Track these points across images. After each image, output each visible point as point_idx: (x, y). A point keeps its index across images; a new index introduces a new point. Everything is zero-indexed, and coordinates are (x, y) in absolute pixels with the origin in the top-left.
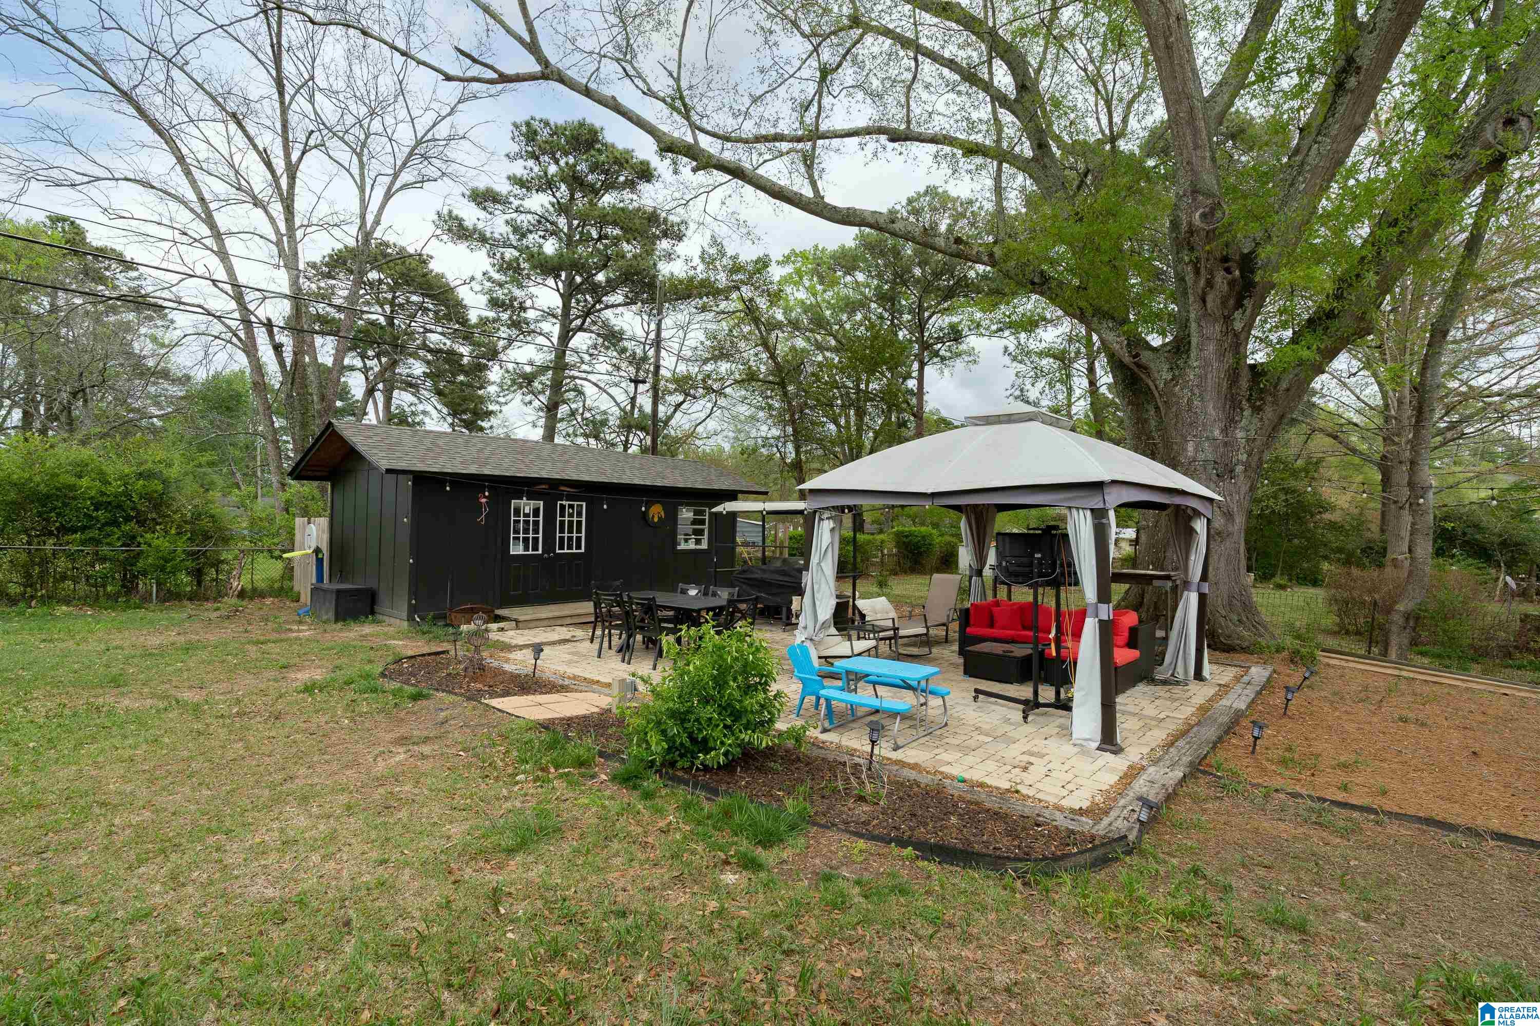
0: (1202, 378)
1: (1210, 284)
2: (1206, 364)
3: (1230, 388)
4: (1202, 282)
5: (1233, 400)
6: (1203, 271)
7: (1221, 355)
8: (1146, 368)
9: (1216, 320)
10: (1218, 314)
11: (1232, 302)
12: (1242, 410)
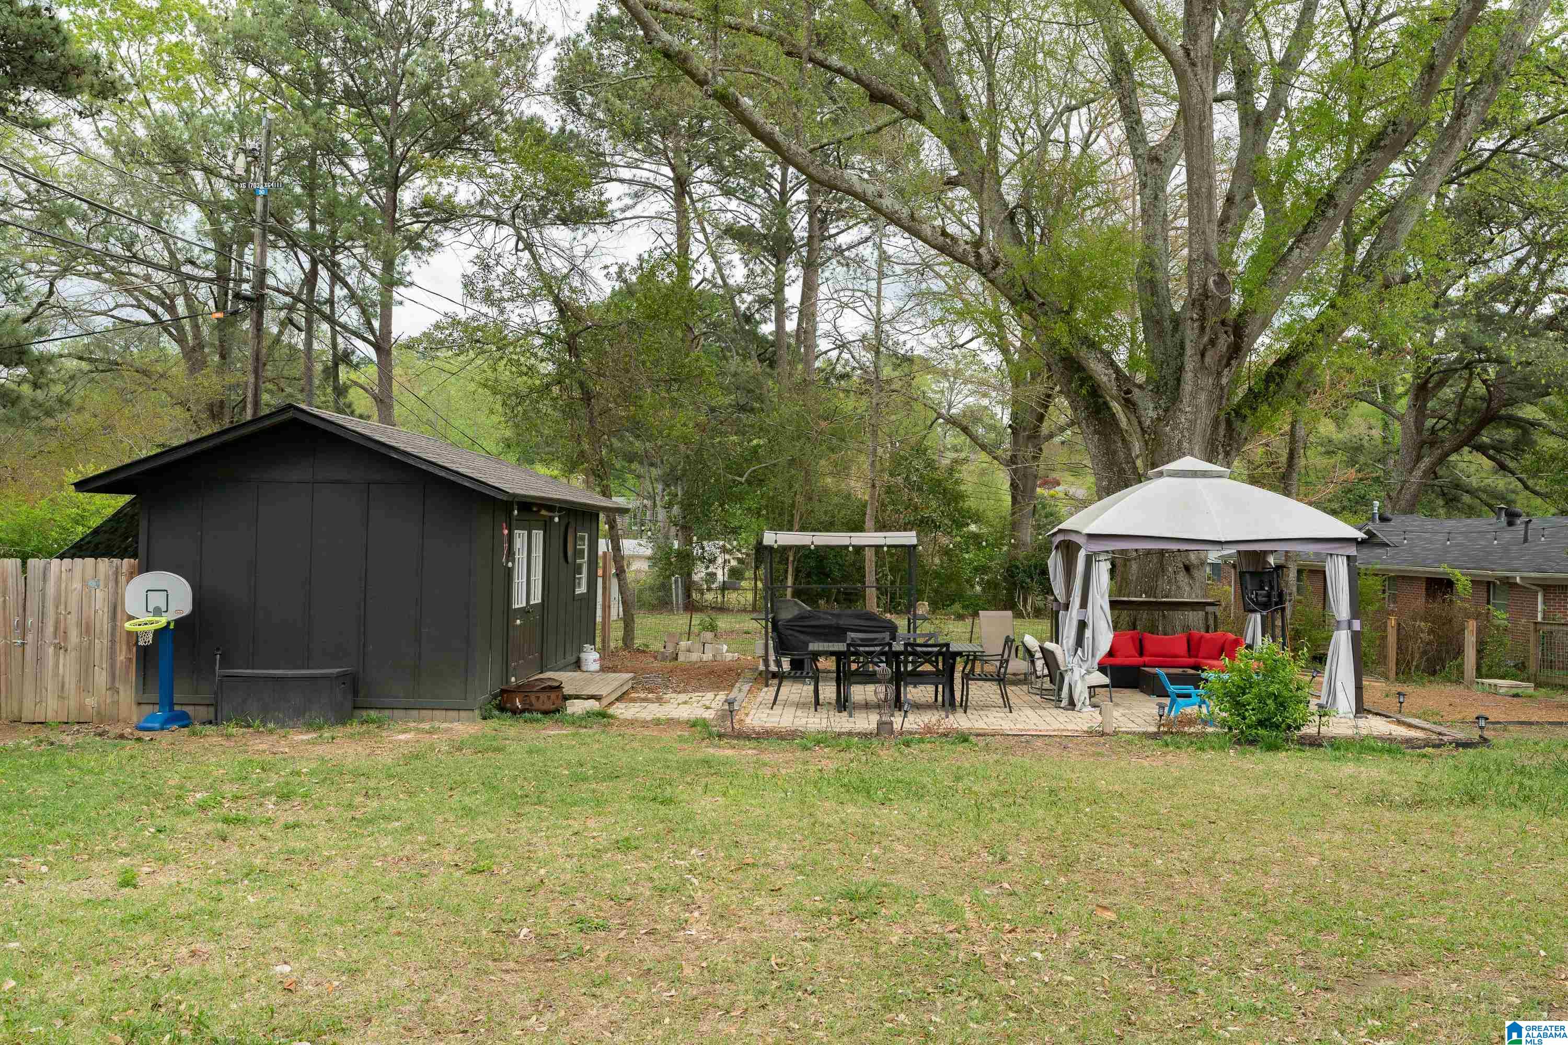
0: (1193, 422)
1: (1213, 342)
2: (1197, 410)
3: (1212, 434)
4: (1206, 339)
5: (1213, 444)
6: (1208, 330)
7: (1210, 403)
8: (1134, 404)
9: (1209, 375)
10: (1214, 369)
11: (1224, 362)
12: (1218, 454)
